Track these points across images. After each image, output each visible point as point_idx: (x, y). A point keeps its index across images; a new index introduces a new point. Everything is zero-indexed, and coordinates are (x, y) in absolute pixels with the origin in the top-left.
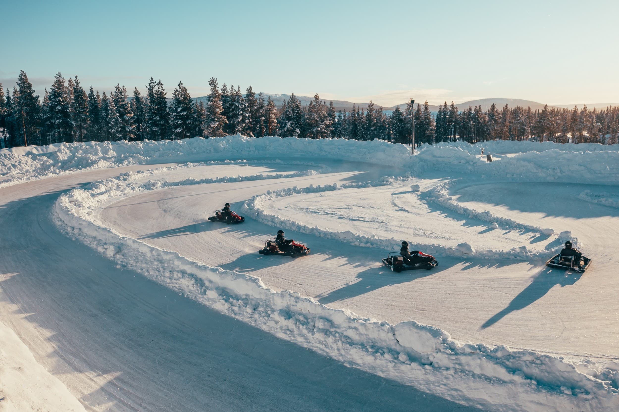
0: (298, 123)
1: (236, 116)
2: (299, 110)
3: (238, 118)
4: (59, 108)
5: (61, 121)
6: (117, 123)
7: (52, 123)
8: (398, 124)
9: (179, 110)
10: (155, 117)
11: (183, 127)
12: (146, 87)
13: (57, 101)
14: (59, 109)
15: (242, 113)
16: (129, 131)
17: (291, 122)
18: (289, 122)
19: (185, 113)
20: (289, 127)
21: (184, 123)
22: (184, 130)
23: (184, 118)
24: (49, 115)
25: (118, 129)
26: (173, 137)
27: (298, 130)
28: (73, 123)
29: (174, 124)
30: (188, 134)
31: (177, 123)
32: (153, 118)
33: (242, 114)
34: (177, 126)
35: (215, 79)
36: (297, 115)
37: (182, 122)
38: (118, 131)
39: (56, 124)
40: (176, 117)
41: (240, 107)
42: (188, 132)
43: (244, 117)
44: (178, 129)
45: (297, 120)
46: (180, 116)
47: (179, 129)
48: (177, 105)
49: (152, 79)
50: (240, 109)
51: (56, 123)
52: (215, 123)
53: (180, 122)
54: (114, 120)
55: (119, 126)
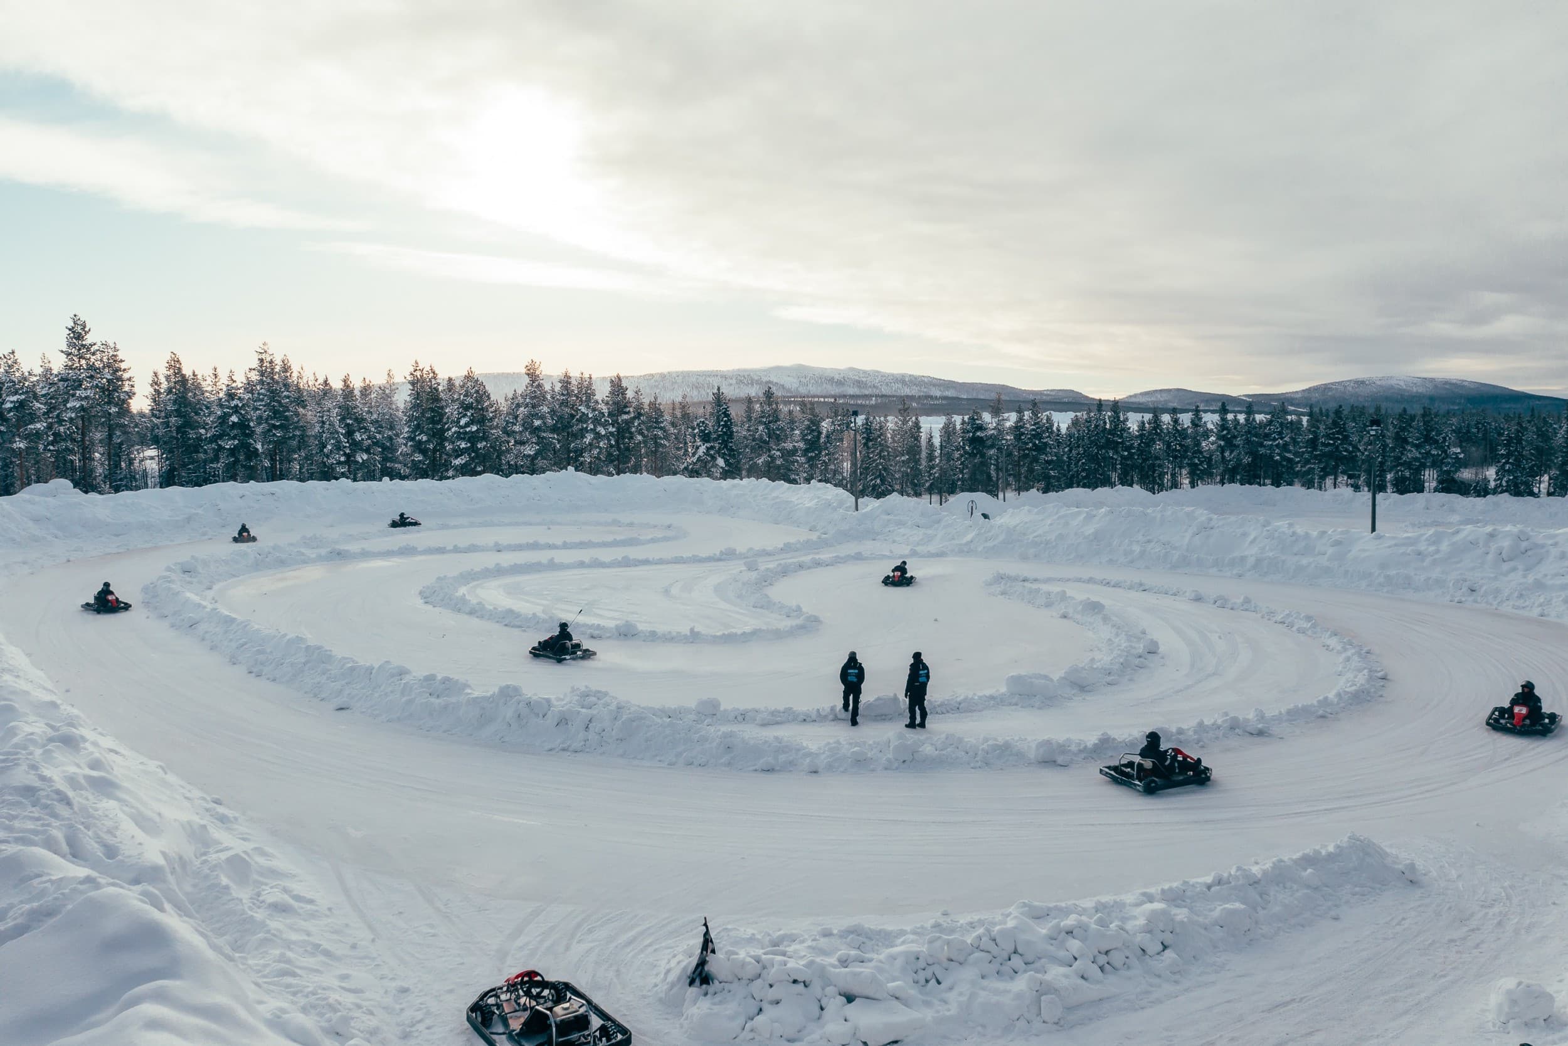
0: (726, 446)
1: (583, 432)
2: (730, 420)
3: (586, 437)
4: (234, 419)
5: (236, 442)
6: (338, 447)
7: (220, 446)
8: (967, 448)
9: (463, 422)
10: (419, 434)
11: (469, 455)
12: (405, 378)
13: (232, 407)
14: (233, 422)
15: (592, 427)
16: (361, 461)
17: (708, 445)
18: (704, 444)
19: (474, 428)
20: (702, 454)
21: (473, 448)
22: (472, 459)
23: (473, 438)
24: (217, 431)
25: (340, 458)
26: (450, 473)
27: (721, 462)
28: (259, 447)
29: (454, 450)
30: (480, 469)
31: (459, 446)
32: (416, 436)
33: (593, 430)
34: (458, 453)
35: (538, 363)
36: (724, 430)
37: (469, 445)
38: (339, 463)
39: (226, 449)
40: (460, 436)
41: (590, 416)
42: (479, 464)
43: (598, 436)
44: (459, 459)
45: (723, 441)
46: (466, 433)
47: (462, 459)
48: (462, 413)
49: (416, 363)
50: (590, 421)
51: (228, 447)
52: (532, 447)
53: (463, 445)
54: (332, 441)
55: (342, 453)
